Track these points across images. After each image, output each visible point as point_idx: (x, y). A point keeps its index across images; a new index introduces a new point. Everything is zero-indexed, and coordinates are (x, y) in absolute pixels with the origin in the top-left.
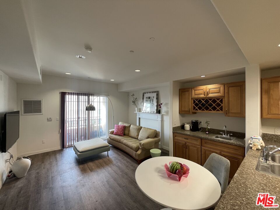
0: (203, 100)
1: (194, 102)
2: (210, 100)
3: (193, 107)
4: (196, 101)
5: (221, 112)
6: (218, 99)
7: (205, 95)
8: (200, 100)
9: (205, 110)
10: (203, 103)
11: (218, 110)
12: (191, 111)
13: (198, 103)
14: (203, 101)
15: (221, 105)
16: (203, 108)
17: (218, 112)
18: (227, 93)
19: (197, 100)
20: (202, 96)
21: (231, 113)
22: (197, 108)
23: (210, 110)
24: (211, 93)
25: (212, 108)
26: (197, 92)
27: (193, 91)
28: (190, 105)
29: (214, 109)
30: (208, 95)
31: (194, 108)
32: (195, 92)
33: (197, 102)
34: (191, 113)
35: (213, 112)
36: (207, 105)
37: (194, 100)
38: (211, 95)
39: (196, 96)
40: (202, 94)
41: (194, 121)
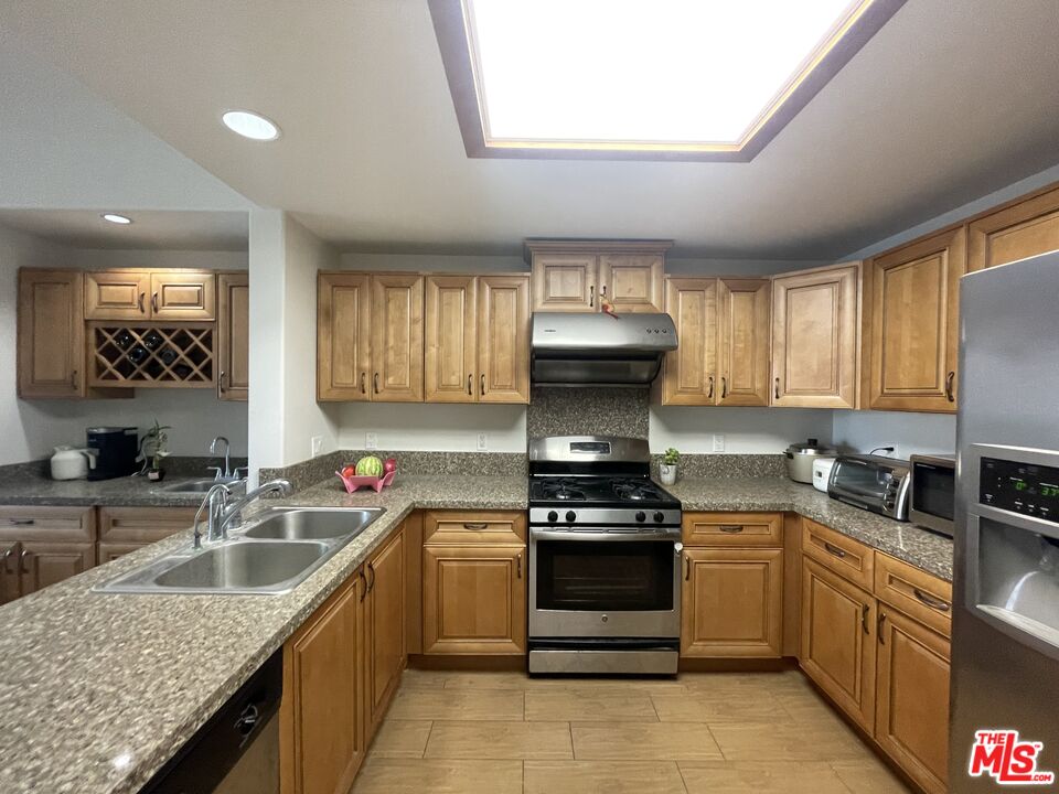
0: (139, 332)
1: (100, 339)
2: (168, 332)
3: (92, 365)
4: (106, 334)
5: (206, 384)
6: (197, 333)
7: (143, 311)
8: (125, 332)
9: (147, 376)
10: (140, 346)
11: (196, 378)
12: (82, 385)
13: (114, 342)
14: (139, 339)
15: (206, 356)
16: (139, 369)
17: (197, 384)
18: (225, 307)
19: (111, 331)
20: (133, 313)
21: (235, 385)
22: (110, 367)
23: (168, 377)
24: (170, 304)
25: (174, 369)
26: (111, 293)
27: (93, 285)
28: (78, 352)
29: (183, 371)
30: (156, 310)
31: (100, 368)
32: (100, 292)
33: (110, 338)
34: (81, 391)
35: (178, 383)
36: (154, 355)
37: (98, 332)
38: (169, 312)
39: (106, 313)
40: (131, 304)
41: (102, 431)
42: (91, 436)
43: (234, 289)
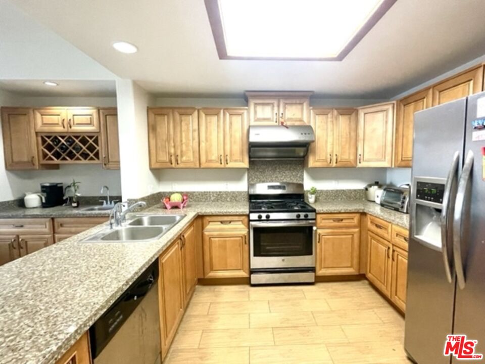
0: (63, 137)
1: (44, 141)
2: (77, 137)
3: (41, 154)
4: (47, 139)
5: (96, 161)
6: (91, 137)
7: (64, 127)
8: (56, 138)
9: (68, 158)
10: (63, 144)
11: (92, 159)
12: (37, 163)
13: (51, 143)
14: (63, 141)
15: (96, 148)
16: (64, 155)
17: (92, 162)
18: (104, 125)
19: (49, 137)
20: (59, 129)
21: (112, 162)
22: (50, 154)
23: (78, 159)
24: (77, 124)
25: (81, 155)
27: (38, 116)
28: (35, 148)
29: (85, 156)
30: (71, 127)
31: (45, 155)
32: (42, 118)
33: (49, 141)
34: (37, 166)
35: (83, 161)
36: (71, 148)
37: (42, 138)
38: (76, 128)
39: (46, 129)
40: (58, 124)
41: (48, 185)
42: (43, 187)
43: (108, 117)
